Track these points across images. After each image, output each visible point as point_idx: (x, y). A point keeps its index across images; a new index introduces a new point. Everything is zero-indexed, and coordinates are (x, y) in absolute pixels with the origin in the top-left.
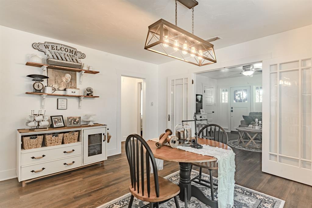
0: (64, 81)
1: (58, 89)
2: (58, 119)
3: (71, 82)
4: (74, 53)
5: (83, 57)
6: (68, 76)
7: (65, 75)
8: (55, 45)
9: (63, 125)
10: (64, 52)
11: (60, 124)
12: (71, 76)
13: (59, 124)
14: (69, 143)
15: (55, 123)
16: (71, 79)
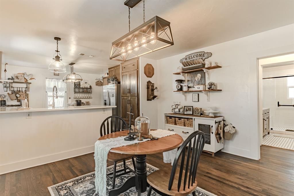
0: (197, 80)
1: (193, 87)
2: (189, 109)
3: (201, 79)
4: (202, 56)
5: (209, 56)
6: (199, 75)
7: (197, 75)
8: (190, 56)
9: (192, 114)
10: (196, 58)
11: (190, 112)
12: (201, 75)
13: (188, 112)
14: (188, 127)
15: (186, 111)
16: (201, 78)
